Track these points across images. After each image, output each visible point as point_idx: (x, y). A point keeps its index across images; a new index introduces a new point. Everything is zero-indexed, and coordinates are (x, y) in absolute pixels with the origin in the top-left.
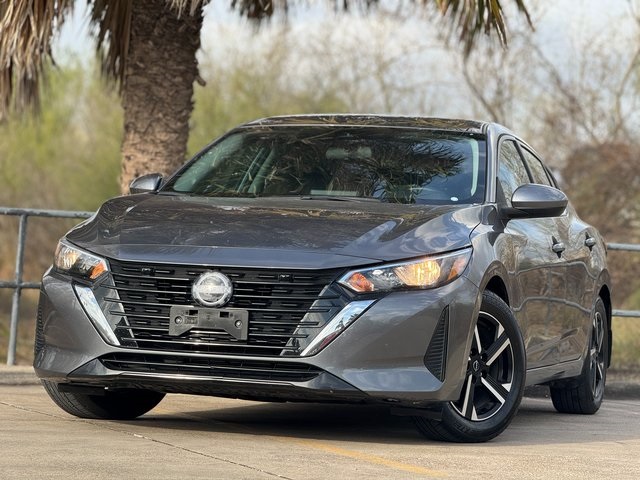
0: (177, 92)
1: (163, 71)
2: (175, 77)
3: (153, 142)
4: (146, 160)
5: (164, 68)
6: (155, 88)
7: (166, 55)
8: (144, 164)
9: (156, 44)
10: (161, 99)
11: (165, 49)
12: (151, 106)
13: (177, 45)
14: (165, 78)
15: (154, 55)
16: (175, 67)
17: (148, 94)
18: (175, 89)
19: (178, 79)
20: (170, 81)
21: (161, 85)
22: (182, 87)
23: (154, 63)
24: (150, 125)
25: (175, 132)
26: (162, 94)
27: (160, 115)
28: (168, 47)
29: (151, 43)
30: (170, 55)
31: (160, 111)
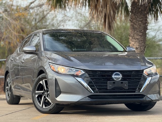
0: (140, 26)
1: (136, 21)
2: (139, 22)
3: (135, 38)
4: (133, 43)
5: (136, 20)
6: (134, 25)
7: (137, 17)
8: (133, 44)
9: (134, 14)
10: (136, 28)
11: (136, 15)
12: (134, 30)
13: (139, 14)
14: (137, 22)
15: (134, 17)
16: (139, 20)
17: (133, 27)
18: (139, 25)
19: (140, 23)
20: (138, 23)
21: (136, 24)
22: (141, 24)
23: (134, 19)
24: (134, 34)
25: (140, 36)
26: (136, 27)
27: (136, 32)
28: (137, 15)
29: (133, 14)
30: (138, 17)
31: (136, 31)
